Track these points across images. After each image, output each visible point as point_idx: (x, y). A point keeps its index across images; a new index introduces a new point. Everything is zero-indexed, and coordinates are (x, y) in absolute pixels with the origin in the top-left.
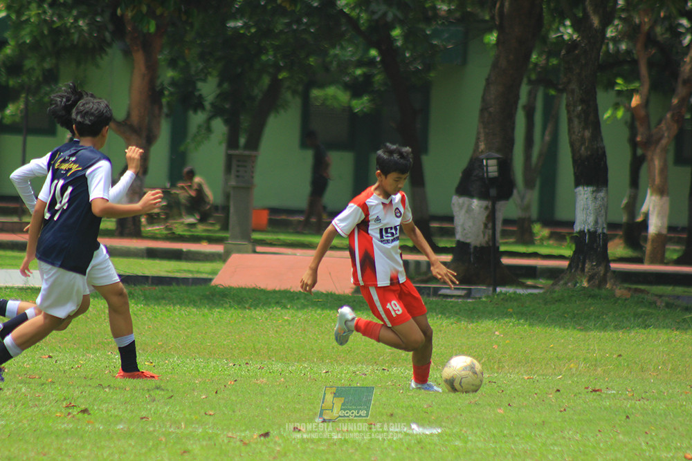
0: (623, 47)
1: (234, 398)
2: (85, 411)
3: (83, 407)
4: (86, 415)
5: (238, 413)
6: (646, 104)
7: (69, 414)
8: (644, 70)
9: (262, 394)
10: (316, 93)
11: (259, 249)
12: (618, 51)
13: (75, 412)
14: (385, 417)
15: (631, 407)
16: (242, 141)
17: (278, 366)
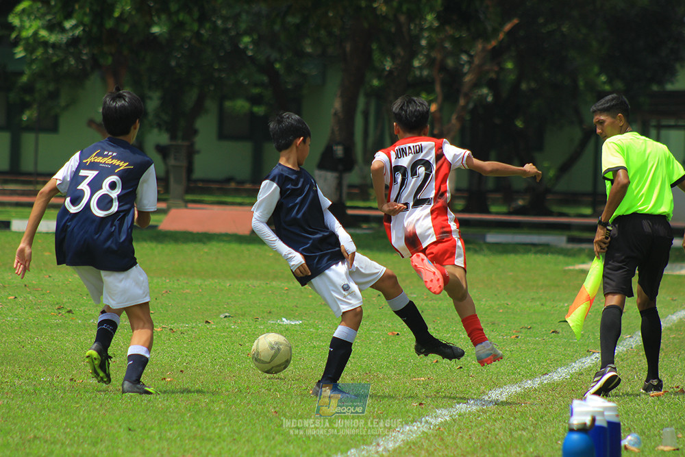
0: (425, 73)
1: (167, 303)
2: (70, 312)
3: (69, 309)
4: (71, 314)
5: (170, 312)
6: (440, 109)
7: (60, 313)
8: (438, 88)
9: (186, 299)
10: (228, 104)
11: (190, 205)
12: (421, 76)
13: (63, 312)
14: (266, 314)
15: (426, 305)
16: (180, 134)
17: (198, 282)
